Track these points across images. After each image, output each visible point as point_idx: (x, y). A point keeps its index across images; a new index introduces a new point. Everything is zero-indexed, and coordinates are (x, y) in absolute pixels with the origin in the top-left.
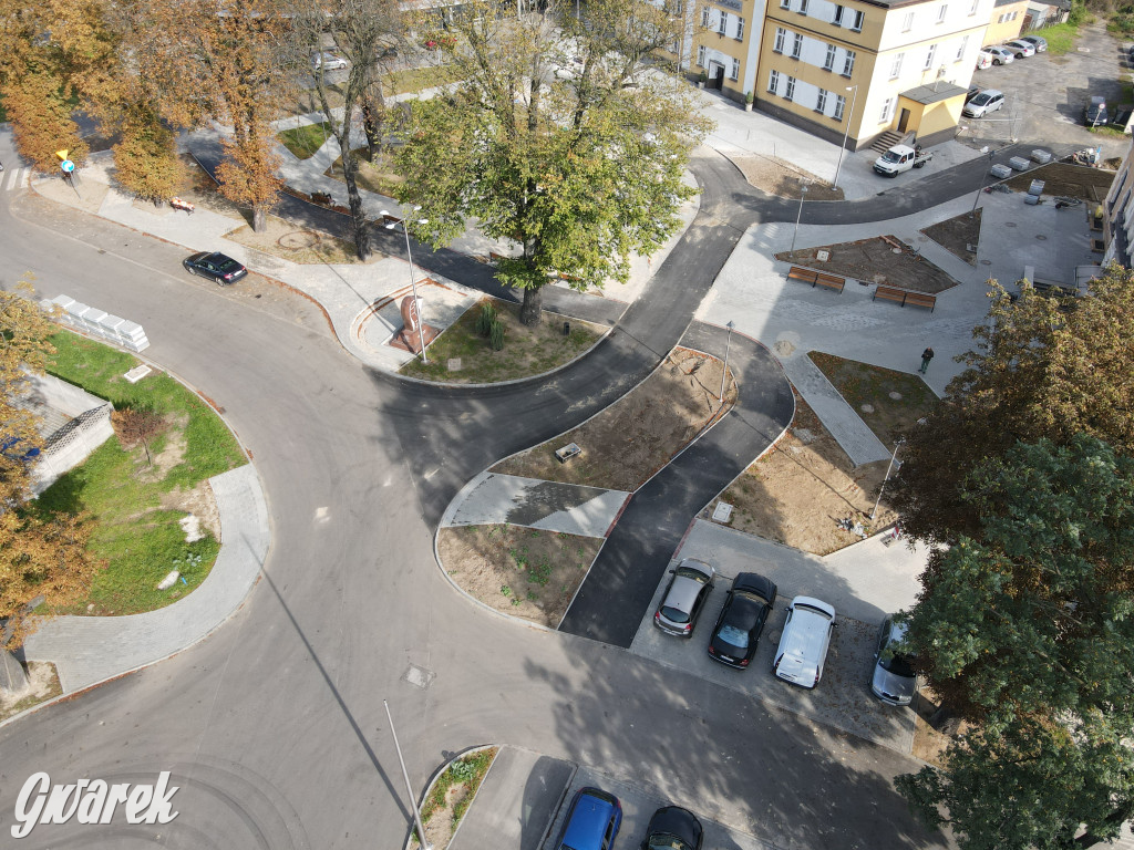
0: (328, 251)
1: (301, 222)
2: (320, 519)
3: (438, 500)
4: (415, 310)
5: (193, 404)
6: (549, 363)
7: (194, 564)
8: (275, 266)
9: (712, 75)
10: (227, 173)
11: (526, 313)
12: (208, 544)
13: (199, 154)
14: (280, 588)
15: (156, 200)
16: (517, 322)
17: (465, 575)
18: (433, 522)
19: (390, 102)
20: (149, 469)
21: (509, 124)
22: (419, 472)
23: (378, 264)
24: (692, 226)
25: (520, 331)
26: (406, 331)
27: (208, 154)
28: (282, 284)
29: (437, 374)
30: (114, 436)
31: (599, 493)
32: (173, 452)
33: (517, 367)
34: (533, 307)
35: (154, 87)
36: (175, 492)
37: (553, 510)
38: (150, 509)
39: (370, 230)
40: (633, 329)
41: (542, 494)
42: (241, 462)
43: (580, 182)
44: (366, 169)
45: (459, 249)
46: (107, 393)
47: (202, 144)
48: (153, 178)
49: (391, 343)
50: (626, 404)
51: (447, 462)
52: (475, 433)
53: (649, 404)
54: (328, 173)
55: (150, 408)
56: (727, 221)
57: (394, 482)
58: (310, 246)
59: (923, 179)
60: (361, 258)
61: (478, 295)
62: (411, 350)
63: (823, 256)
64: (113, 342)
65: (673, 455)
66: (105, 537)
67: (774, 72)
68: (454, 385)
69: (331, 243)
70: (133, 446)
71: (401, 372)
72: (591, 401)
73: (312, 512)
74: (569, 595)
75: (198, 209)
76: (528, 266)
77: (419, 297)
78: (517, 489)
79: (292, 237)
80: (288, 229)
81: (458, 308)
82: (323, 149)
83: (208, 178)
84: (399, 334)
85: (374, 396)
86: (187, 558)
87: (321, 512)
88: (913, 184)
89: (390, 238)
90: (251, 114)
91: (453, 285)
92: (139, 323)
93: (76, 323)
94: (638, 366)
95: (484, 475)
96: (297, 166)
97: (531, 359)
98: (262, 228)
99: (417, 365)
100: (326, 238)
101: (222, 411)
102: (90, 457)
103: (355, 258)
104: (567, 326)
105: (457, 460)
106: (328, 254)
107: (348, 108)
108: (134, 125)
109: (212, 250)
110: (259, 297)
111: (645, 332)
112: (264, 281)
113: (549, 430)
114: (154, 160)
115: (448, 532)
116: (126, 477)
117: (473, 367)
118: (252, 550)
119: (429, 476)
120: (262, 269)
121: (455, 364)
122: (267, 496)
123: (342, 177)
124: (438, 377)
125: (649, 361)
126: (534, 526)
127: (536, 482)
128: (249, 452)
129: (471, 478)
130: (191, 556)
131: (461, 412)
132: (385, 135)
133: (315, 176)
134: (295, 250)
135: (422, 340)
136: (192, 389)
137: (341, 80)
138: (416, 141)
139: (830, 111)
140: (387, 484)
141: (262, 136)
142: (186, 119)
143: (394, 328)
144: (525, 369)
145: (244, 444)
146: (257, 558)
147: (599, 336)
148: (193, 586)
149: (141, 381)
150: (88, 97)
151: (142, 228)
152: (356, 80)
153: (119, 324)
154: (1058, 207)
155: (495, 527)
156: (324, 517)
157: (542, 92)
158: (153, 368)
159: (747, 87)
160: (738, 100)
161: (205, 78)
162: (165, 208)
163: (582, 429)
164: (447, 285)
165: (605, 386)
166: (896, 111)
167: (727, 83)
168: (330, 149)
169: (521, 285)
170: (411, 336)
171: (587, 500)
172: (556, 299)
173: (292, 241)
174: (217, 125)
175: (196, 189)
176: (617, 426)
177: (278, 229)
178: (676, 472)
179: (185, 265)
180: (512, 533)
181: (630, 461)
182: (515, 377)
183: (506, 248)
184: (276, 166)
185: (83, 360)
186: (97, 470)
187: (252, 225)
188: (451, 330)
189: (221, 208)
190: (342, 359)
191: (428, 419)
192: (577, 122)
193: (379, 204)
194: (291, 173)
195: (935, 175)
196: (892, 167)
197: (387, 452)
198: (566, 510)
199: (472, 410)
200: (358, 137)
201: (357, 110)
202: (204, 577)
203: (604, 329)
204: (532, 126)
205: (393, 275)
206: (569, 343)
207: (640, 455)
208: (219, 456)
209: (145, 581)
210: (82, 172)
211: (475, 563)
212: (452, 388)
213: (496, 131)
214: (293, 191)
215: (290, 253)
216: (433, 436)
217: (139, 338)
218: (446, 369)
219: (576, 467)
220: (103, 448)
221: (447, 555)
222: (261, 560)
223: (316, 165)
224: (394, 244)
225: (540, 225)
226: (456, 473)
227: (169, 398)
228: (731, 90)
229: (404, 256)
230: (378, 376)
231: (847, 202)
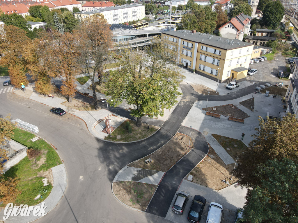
0: (87, 107)
1: (81, 100)
2: (81, 179)
3: (113, 174)
4: (109, 123)
5: (49, 147)
6: (144, 137)
7: (45, 192)
8: (73, 111)
9: (185, 65)
10: (63, 88)
11: (138, 123)
12: (50, 186)
13: (56, 83)
14: (68, 199)
15: (44, 95)
16: (136, 126)
17: (120, 195)
18: (111, 180)
19: (105, 71)
20: (35, 165)
21: (134, 76)
22: (108, 166)
23: (100, 111)
24: (181, 101)
25: (136, 128)
26: (106, 128)
27: (59, 83)
28: (75, 116)
29: (114, 139)
30: (27, 156)
31: (157, 172)
32: (42, 161)
33: (135, 138)
34: (140, 122)
35: (47, 68)
36: (42, 172)
37: (144, 177)
38: (35, 176)
39: (98, 102)
40: (166, 128)
41: (141, 172)
42: (61, 163)
43: (152, 91)
44: (98, 87)
45: (121, 107)
46: (27, 144)
47: (57, 81)
48: (44, 89)
49: (102, 131)
50: (164, 148)
51: (116, 163)
52: (123, 155)
53: (170, 148)
54: (88, 88)
55: (37, 148)
56: (190, 100)
57: (101, 168)
58: (83, 106)
59: (239, 90)
60: (96, 109)
61: (125, 119)
62: (108, 133)
63: (214, 109)
64: (29, 131)
65: (177, 162)
66: (21, 184)
67: (200, 64)
68: (118, 142)
69: (88, 105)
70: (32, 159)
71: (104, 139)
72: (155, 147)
73: (79, 177)
74: (148, 201)
75: (55, 97)
76: (138, 111)
77: (110, 119)
78: (134, 171)
79: (78, 104)
80: (77, 102)
81: (120, 122)
82: (88, 82)
83: (58, 89)
84: (104, 129)
85: (97, 145)
86: (43, 190)
87: (81, 177)
89: (103, 104)
90: (70, 74)
91: (119, 116)
92: (37, 126)
93: (20, 126)
94: (167, 138)
95: (126, 167)
96: (81, 86)
97: (139, 135)
98: (71, 101)
99: (109, 137)
100: (87, 104)
101: (56, 149)
102: (20, 162)
103: (94, 109)
104: (148, 127)
105: (118, 163)
106: (87, 108)
107: (94, 73)
108: (41, 77)
109: (57, 107)
110: (69, 119)
111: (169, 129)
112: (70, 115)
113: (143, 155)
114: (45, 85)
115: (115, 183)
116: (29, 168)
117: (124, 138)
118: (61, 188)
119: (111, 167)
120: (70, 112)
121: (119, 137)
122: (67, 173)
123: (92, 89)
124: (114, 140)
125: (170, 136)
126: (139, 181)
127: (140, 169)
128: (63, 161)
129: (122, 168)
130: (44, 190)
131: (120, 150)
132: (103, 79)
133: (85, 89)
134: (79, 107)
135: (111, 131)
136: (49, 143)
137: (93, 66)
138: (110, 81)
139: (214, 73)
140: (100, 169)
141: (72, 79)
142: (54, 76)
143: (103, 127)
144: (137, 138)
145: (61, 159)
146: (63, 191)
147: (157, 130)
148: (44, 199)
149: (36, 141)
150: (30, 70)
151: (40, 102)
152: (96, 66)
153: (32, 126)
154: (273, 97)
155: (128, 182)
156: (82, 179)
157: (142, 69)
158: (39, 138)
159: (193, 68)
160: (191, 71)
161: (59, 66)
162: (47, 97)
163: (152, 154)
164: (117, 116)
165: (158, 143)
166: (231, 74)
167: (188, 67)
168: (89, 82)
169: (136, 117)
170: (108, 129)
171: (153, 174)
172: (146, 120)
173: (78, 105)
174: (62, 76)
175: (55, 92)
176: (162, 154)
177: (74, 102)
178: (178, 166)
179: (50, 111)
180: (133, 183)
181: (165, 163)
182: (135, 140)
183: (133, 107)
184: (75, 86)
185: (21, 136)
186: (21, 165)
187: (68, 101)
188: (118, 127)
189: (61, 97)
190: (89, 135)
191: (111, 152)
192: (151, 77)
193: (101, 96)
194: (79, 88)
195: (242, 89)
196: (231, 87)
197: (100, 160)
198: (148, 177)
199: (123, 149)
200: (96, 79)
201: (96, 73)
202: (47, 196)
203: (158, 128)
204: (140, 77)
205: (104, 114)
206: (149, 131)
207: (168, 161)
208: (55, 162)
209: (31, 197)
210: (27, 88)
211: (123, 192)
212: (118, 143)
213: (131, 78)
214: (79, 93)
215: (78, 108)
216: (112, 156)
217: (36, 130)
218: (116, 138)
219: (150, 165)
220: (23, 159)
221: (115, 190)
222: (64, 191)
223: (86, 86)
224: (104, 106)
225: (141, 101)
226: (118, 167)
227: (43, 146)
228: (189, 68)
229: (107, 109)
230: (98, 140)
231: (220, 96)
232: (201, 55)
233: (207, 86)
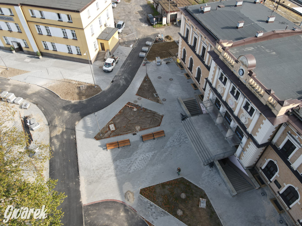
24: (51, 139)
56: (65, 127)
63: (112, 127)
67: (43, 42)
88: (120, 71)
139: (75, 52)
160: (34, 55)
166: (98, 44)
196: (110, 69)
228: (28, 52)
231: (104, 91)
232: (37, 26)
233: (75, 80)
